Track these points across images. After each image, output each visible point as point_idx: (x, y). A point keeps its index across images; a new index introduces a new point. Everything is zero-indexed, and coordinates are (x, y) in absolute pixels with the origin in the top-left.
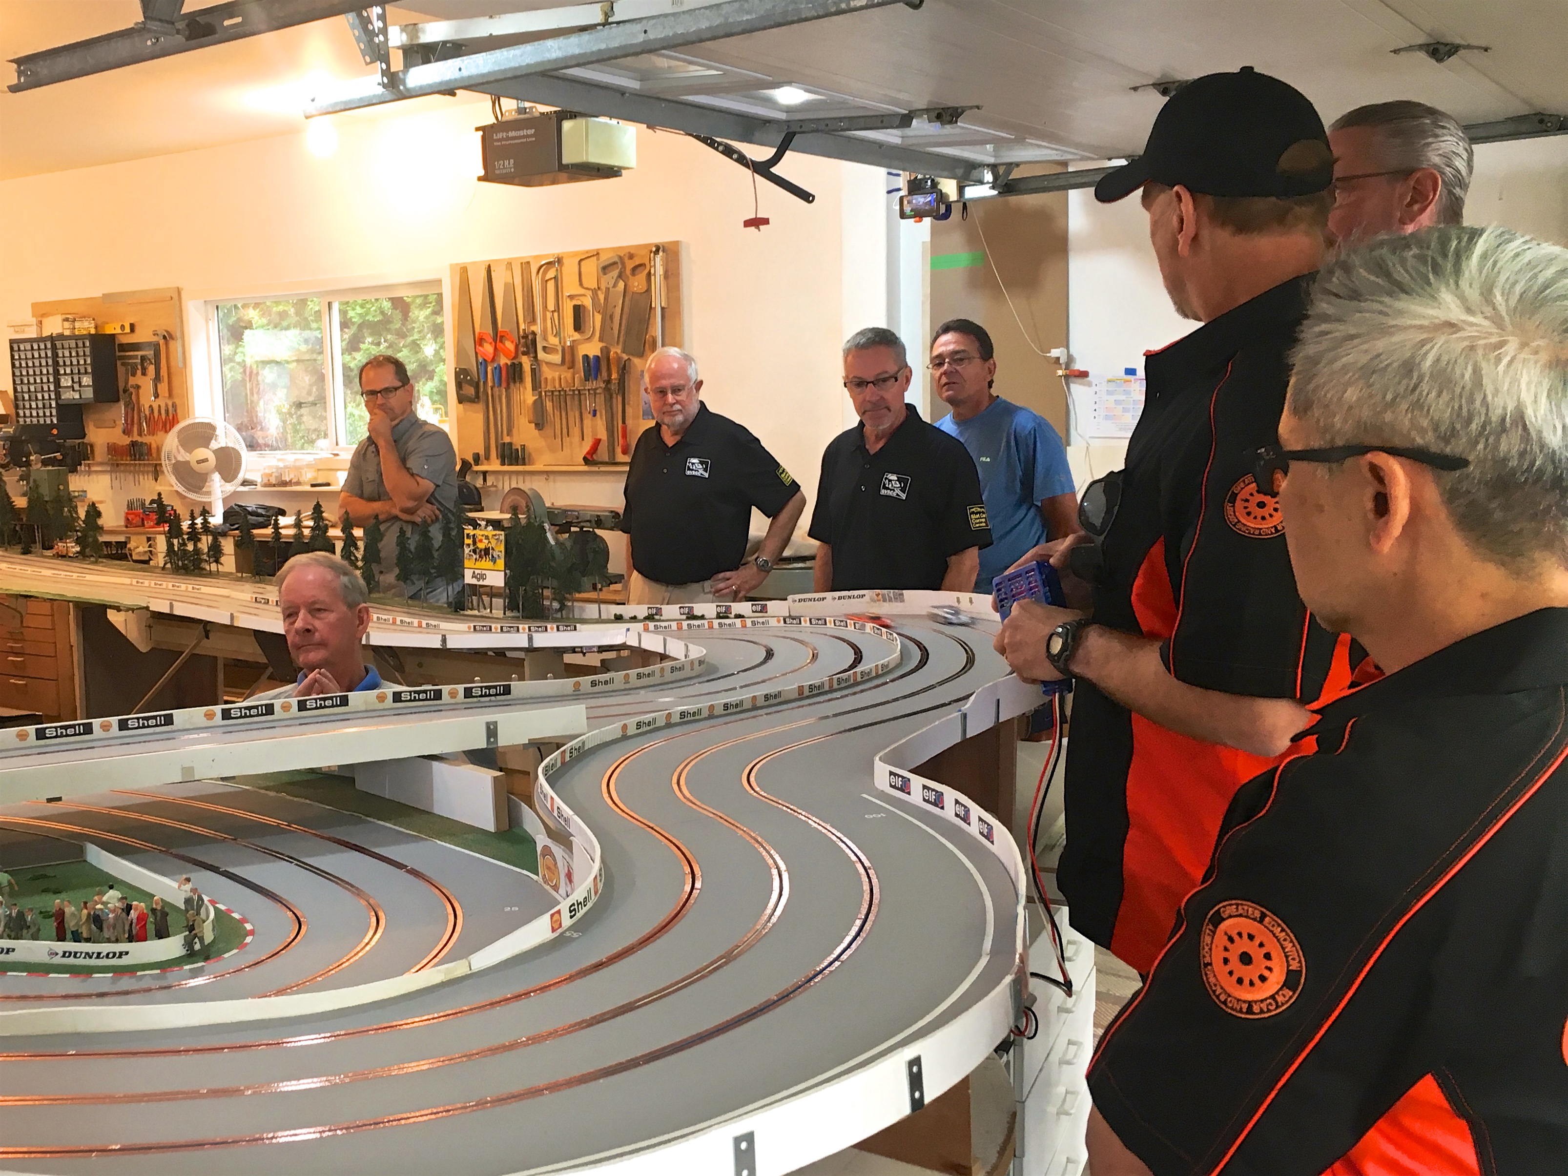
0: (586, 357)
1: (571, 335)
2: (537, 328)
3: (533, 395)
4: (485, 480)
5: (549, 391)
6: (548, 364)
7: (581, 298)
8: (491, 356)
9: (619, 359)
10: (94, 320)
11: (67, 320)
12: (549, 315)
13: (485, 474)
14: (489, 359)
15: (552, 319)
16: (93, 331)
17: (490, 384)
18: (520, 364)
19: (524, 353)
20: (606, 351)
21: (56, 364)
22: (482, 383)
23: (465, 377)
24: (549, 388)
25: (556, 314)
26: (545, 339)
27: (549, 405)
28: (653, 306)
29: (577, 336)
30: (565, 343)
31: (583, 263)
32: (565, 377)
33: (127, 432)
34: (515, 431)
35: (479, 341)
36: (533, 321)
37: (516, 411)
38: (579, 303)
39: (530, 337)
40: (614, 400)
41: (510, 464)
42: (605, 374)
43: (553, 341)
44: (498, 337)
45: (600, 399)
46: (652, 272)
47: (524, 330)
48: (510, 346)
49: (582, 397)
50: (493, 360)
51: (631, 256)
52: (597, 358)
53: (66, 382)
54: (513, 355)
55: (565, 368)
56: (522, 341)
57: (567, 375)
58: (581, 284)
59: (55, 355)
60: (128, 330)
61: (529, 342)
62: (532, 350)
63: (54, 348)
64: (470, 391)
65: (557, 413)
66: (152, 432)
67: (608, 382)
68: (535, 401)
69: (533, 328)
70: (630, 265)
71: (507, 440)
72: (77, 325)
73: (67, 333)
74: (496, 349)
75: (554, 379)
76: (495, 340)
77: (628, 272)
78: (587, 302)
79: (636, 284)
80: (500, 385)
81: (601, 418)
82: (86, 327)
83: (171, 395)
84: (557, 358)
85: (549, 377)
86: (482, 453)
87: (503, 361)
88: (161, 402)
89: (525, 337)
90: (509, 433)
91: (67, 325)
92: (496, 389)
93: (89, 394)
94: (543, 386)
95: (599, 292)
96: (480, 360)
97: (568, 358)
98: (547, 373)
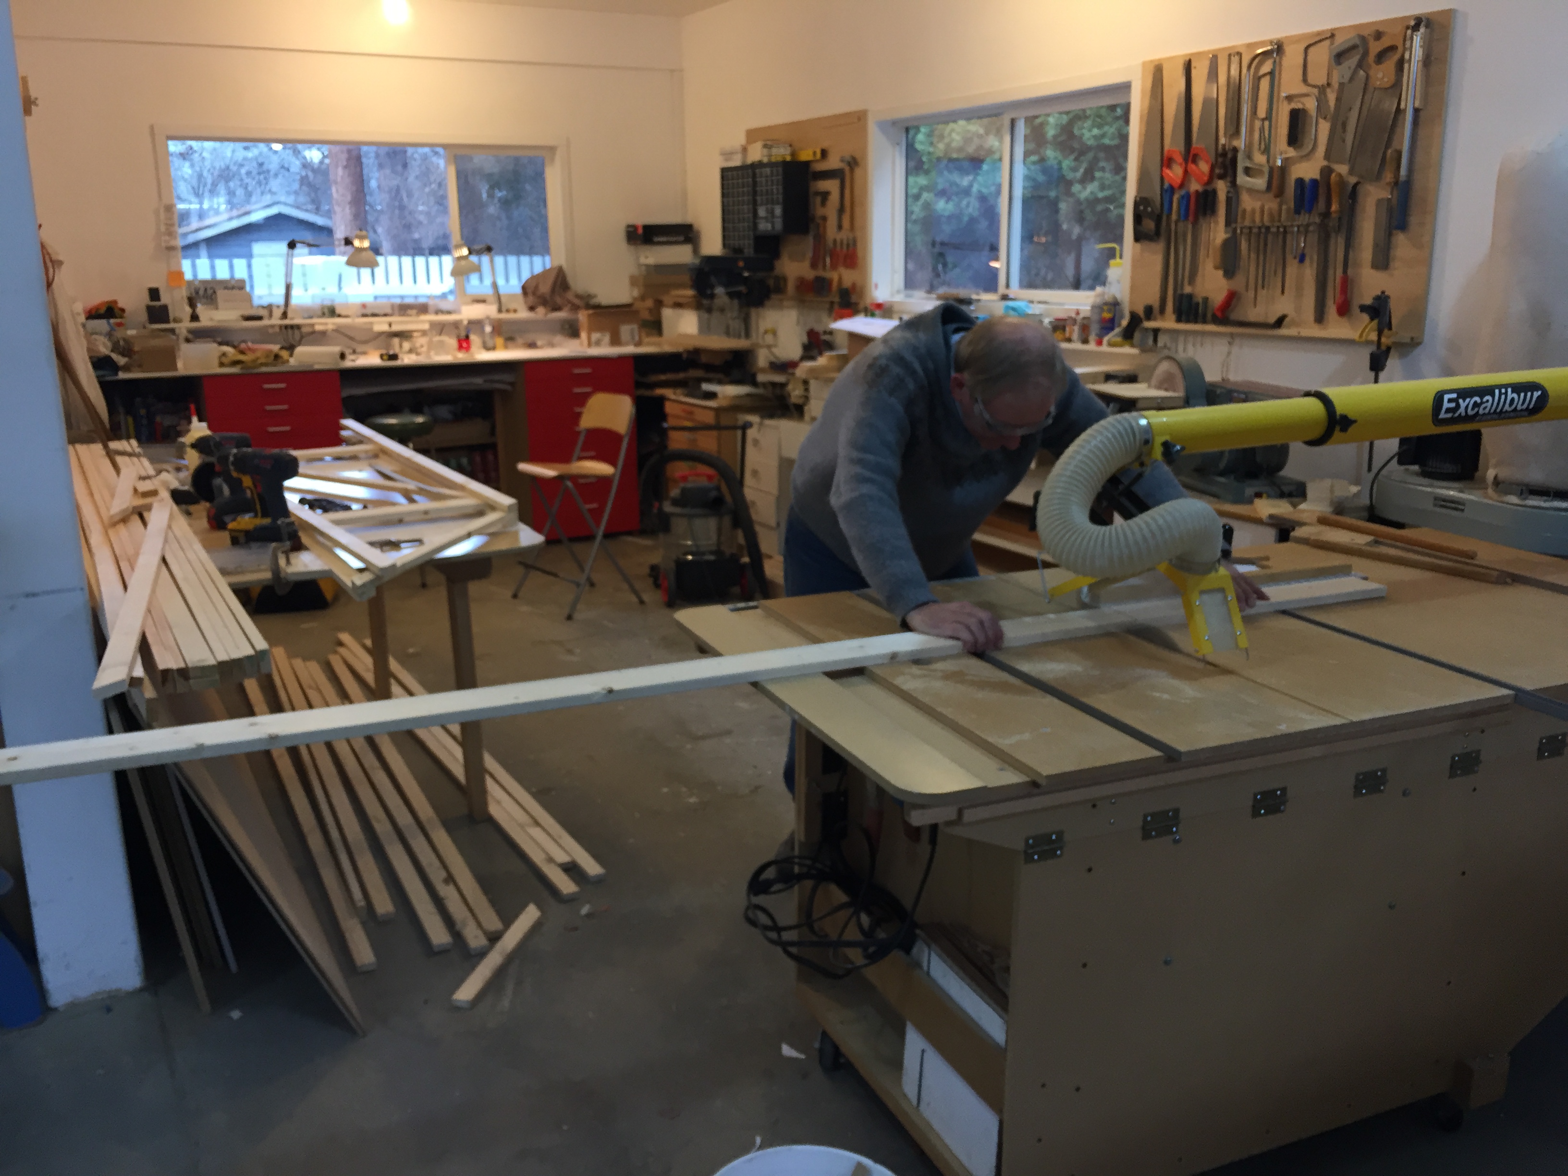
0: (1300, 182)
1: (1282, 150)
2: (1240, 143)
3: (1226, 232)
4: (1155, 340)
5: (1245, 227)
6: (1251, 191)
7: (1304, 100)
8: (1179, 181)
9: (1342, 182)
11: (766, 146)
12: (1258, 124)
13: (1156, 332)
14: (1176, 185)
15: (1262, 130)
16: (788, 158)
17: (1174, 217)
18: (1214, 192)
19: (1221, 177)
20: (1326, 172)
21: (755, 193)
22: (1164, 218)
23: (1145, 208)
24: (1247, 223)
25: (1267, 123)
26: (1249, 157)
27: (1244, 245)
28: (1402, 106)
29: (1291, 152)
30: (1275, 162)
31: (1312, 50)
32: (1270, 209)
34: (1199, 279)
35: (1167, 162)
36: (1237, 132)
37: (1202, 253)
38: (1300, 106)
39: (1230, 155)
40: (1332, 242)
41: (1188, 321)
42: (1321, 205)
43: (1260, 159)
44: (1190, 156)
45: (1313, 238)
46: (1407, 56)
47: (1224, 145)
48: (1204, 167)
49: (1289, 237)
50: (1182, 186)
51: (1378, 35)
52: (1314, 182)
53: (762, 212)
54: (1206, 178)
55: (1270, 195)
56: (1220, 160)
57: (1271, 204)
58: (1305, 80)
59: (755, 183)
60: (819, 155)
61: (1228, 162)
62: (1230, 172)
63: (754, 176)
64: (1149, 225)
65: (1253, 256)
66: (834, 267)
67: (1326, 215)
68: (1226, 243)
69: (1235, 143)
70: (1375, 48)
71: (1188, 289)
72: (774, 151)
73: (765, 160)
74: (1186, 172)
75: (1253, 211)
76: (1186, 160)
77: (1371, 58)
78: (1311, 105)
79: (1380, 75)
80: (1186, 217)
81: (1311, 263)
82: (782, 153)
83: (852, 227)
84: (1260, 183)
85: (1249, 208)
86: (1156, 304)
87: (1195, 186)
88: (844, 235)
89: (1224, 154)
90: (1192, 281)
91: (765, 151)
92: (1181, 225)
93: (779, 225)
94: (1239, 220)
95: (1328, 90)
96: (1166, 185)
97: (1275, 183)
98: (1248, 203)
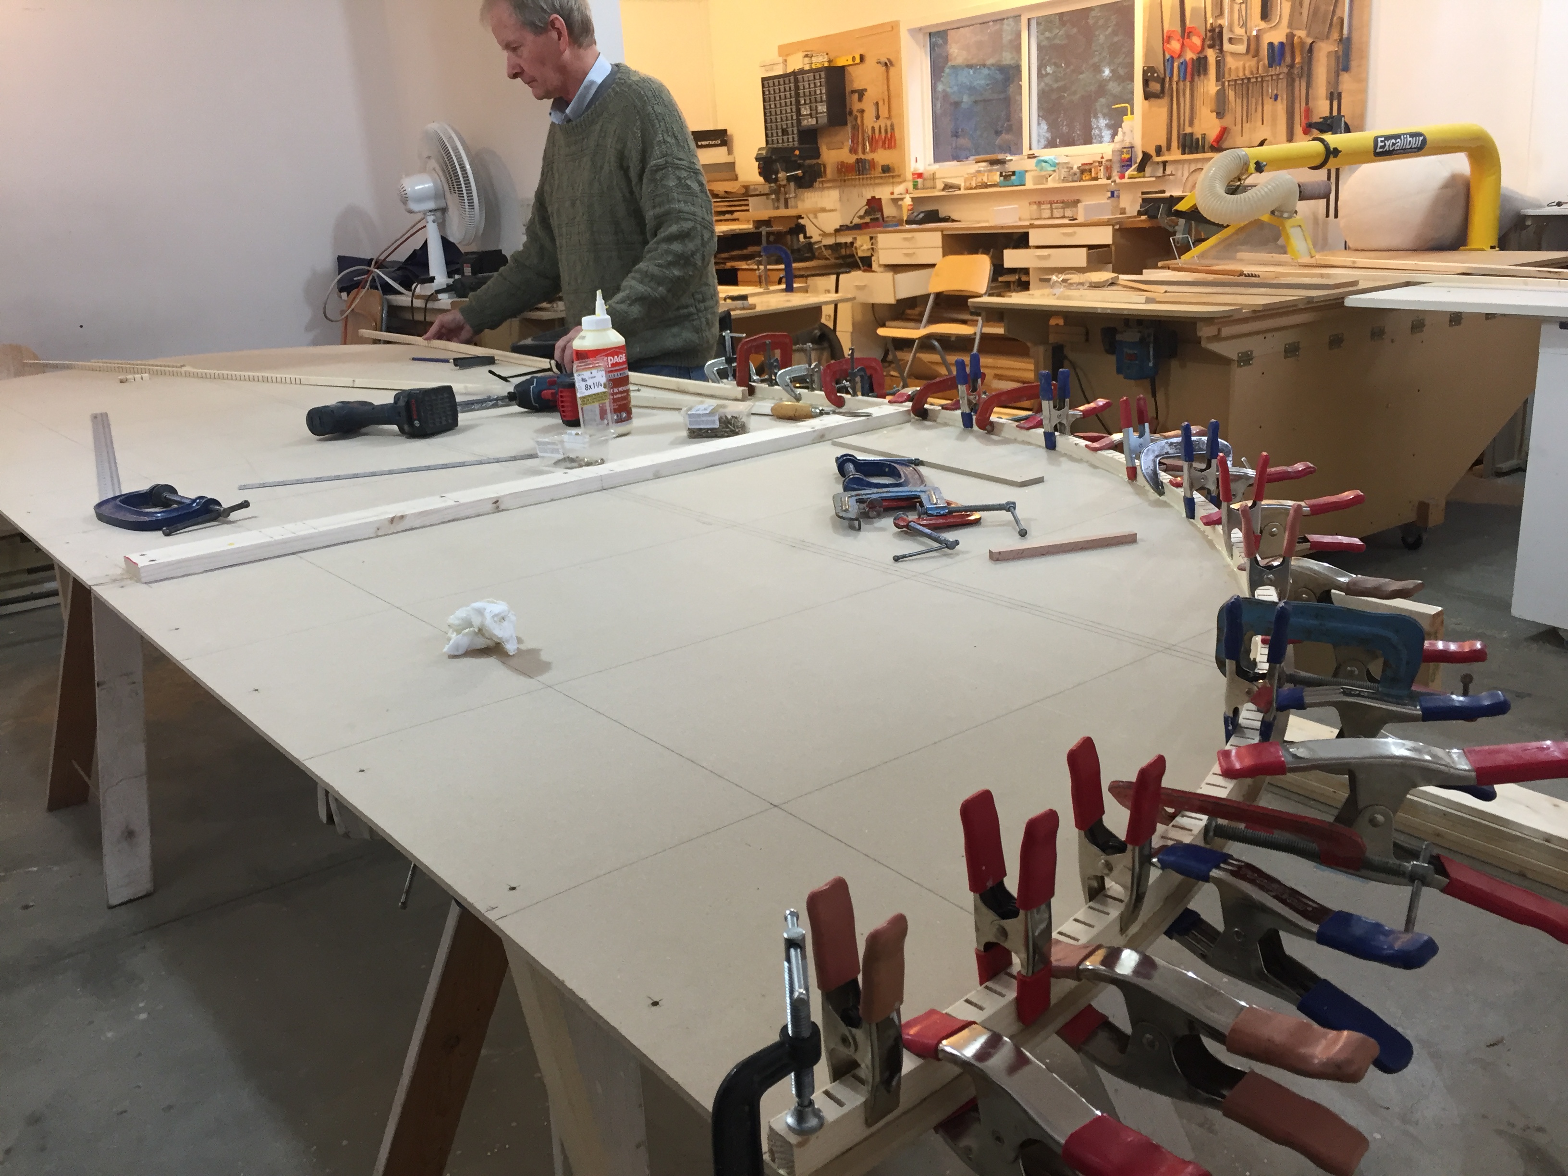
0: (1271, 45)
1: (1256, 24)
2: (1225, 22)
3: (1217, 86)
4: (1164, 170)
5: (1232, 80)
6: (1233, 54)
8: (1178, 52)
9: (1302, 43)
10: (827, 54)
11: (807, 56)
12: (1236, 7)
13: (1165, 163)
14: (1176, 56)
15: (1240, 11)
16: (826, 64)
17: (1175, 78)
18: (1206, 57)
19: (1210, 47)
20: (1290, 36)
21: (797, 95)
22: (1167, 79)
23: (1152, 74)
24: (1233, 77)
25: (1243, 6)
26: (1231, 31)
27: (1231, 94)
29: (1263, 25)
30: (1251, 32)
32: (1250, 66)
33: (853, 150)
34: (1196, 122)
35: (1167, 39)
36: (1221, 14)
37: (1198, 103)
39: (1217, 30)
40: (1297, 83)
41: (1191, 153)
42: (1288, 59)
43: (1239, 31)
44: (1185, 32)
45: (1283, 84)
47: (1212, 24)
48: (1196, 41)
49: (1265, 84)
50: (1180, 56)
52: (1282, 44)
53: (805, 111)
54: (1200, 49)
55: (1250, 56)
56: (1209, 34)
57: (1251, 63)
59: (797, 88)
60: (858, 60)
61: (1216, 36)
62: (1218, 42)
63: (796, 81)
64: (1155, 87)
65: (1239, 101)
66: (873, 150)
67: (1292, 66)
68: (1218, 92)
69: (1220, 22)
71: (1188, 130)
72: (814, 59)
73: (807, 68)
74: (1183, 45)
75: (1237, 69)
76: (1183, 36)
80: (1185, 79)
81: (1282, 99)
82: (820, 61)
83: (889, 118)
84: (1241, 48)
85: (1233, 67)
86: (1164, 144)
87: (1190, 55)
88: (882, 122)
89: (1212, 30)
90: (1191, 124)
91: (807, 60)
92: (1181, 83)
93: (824, 120)
94: (1226, 76)
96: (1168, 56)
97: (1253, 46)
98: (1231, 63)
